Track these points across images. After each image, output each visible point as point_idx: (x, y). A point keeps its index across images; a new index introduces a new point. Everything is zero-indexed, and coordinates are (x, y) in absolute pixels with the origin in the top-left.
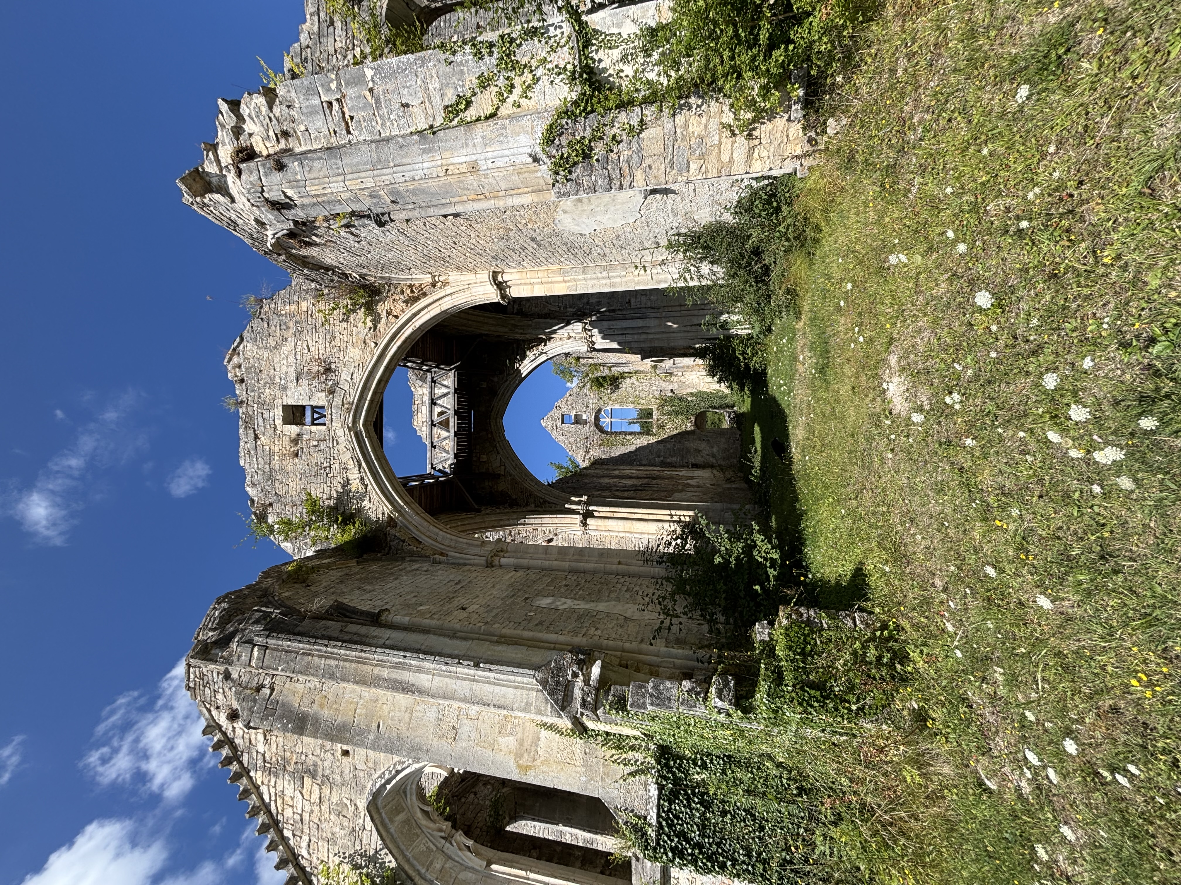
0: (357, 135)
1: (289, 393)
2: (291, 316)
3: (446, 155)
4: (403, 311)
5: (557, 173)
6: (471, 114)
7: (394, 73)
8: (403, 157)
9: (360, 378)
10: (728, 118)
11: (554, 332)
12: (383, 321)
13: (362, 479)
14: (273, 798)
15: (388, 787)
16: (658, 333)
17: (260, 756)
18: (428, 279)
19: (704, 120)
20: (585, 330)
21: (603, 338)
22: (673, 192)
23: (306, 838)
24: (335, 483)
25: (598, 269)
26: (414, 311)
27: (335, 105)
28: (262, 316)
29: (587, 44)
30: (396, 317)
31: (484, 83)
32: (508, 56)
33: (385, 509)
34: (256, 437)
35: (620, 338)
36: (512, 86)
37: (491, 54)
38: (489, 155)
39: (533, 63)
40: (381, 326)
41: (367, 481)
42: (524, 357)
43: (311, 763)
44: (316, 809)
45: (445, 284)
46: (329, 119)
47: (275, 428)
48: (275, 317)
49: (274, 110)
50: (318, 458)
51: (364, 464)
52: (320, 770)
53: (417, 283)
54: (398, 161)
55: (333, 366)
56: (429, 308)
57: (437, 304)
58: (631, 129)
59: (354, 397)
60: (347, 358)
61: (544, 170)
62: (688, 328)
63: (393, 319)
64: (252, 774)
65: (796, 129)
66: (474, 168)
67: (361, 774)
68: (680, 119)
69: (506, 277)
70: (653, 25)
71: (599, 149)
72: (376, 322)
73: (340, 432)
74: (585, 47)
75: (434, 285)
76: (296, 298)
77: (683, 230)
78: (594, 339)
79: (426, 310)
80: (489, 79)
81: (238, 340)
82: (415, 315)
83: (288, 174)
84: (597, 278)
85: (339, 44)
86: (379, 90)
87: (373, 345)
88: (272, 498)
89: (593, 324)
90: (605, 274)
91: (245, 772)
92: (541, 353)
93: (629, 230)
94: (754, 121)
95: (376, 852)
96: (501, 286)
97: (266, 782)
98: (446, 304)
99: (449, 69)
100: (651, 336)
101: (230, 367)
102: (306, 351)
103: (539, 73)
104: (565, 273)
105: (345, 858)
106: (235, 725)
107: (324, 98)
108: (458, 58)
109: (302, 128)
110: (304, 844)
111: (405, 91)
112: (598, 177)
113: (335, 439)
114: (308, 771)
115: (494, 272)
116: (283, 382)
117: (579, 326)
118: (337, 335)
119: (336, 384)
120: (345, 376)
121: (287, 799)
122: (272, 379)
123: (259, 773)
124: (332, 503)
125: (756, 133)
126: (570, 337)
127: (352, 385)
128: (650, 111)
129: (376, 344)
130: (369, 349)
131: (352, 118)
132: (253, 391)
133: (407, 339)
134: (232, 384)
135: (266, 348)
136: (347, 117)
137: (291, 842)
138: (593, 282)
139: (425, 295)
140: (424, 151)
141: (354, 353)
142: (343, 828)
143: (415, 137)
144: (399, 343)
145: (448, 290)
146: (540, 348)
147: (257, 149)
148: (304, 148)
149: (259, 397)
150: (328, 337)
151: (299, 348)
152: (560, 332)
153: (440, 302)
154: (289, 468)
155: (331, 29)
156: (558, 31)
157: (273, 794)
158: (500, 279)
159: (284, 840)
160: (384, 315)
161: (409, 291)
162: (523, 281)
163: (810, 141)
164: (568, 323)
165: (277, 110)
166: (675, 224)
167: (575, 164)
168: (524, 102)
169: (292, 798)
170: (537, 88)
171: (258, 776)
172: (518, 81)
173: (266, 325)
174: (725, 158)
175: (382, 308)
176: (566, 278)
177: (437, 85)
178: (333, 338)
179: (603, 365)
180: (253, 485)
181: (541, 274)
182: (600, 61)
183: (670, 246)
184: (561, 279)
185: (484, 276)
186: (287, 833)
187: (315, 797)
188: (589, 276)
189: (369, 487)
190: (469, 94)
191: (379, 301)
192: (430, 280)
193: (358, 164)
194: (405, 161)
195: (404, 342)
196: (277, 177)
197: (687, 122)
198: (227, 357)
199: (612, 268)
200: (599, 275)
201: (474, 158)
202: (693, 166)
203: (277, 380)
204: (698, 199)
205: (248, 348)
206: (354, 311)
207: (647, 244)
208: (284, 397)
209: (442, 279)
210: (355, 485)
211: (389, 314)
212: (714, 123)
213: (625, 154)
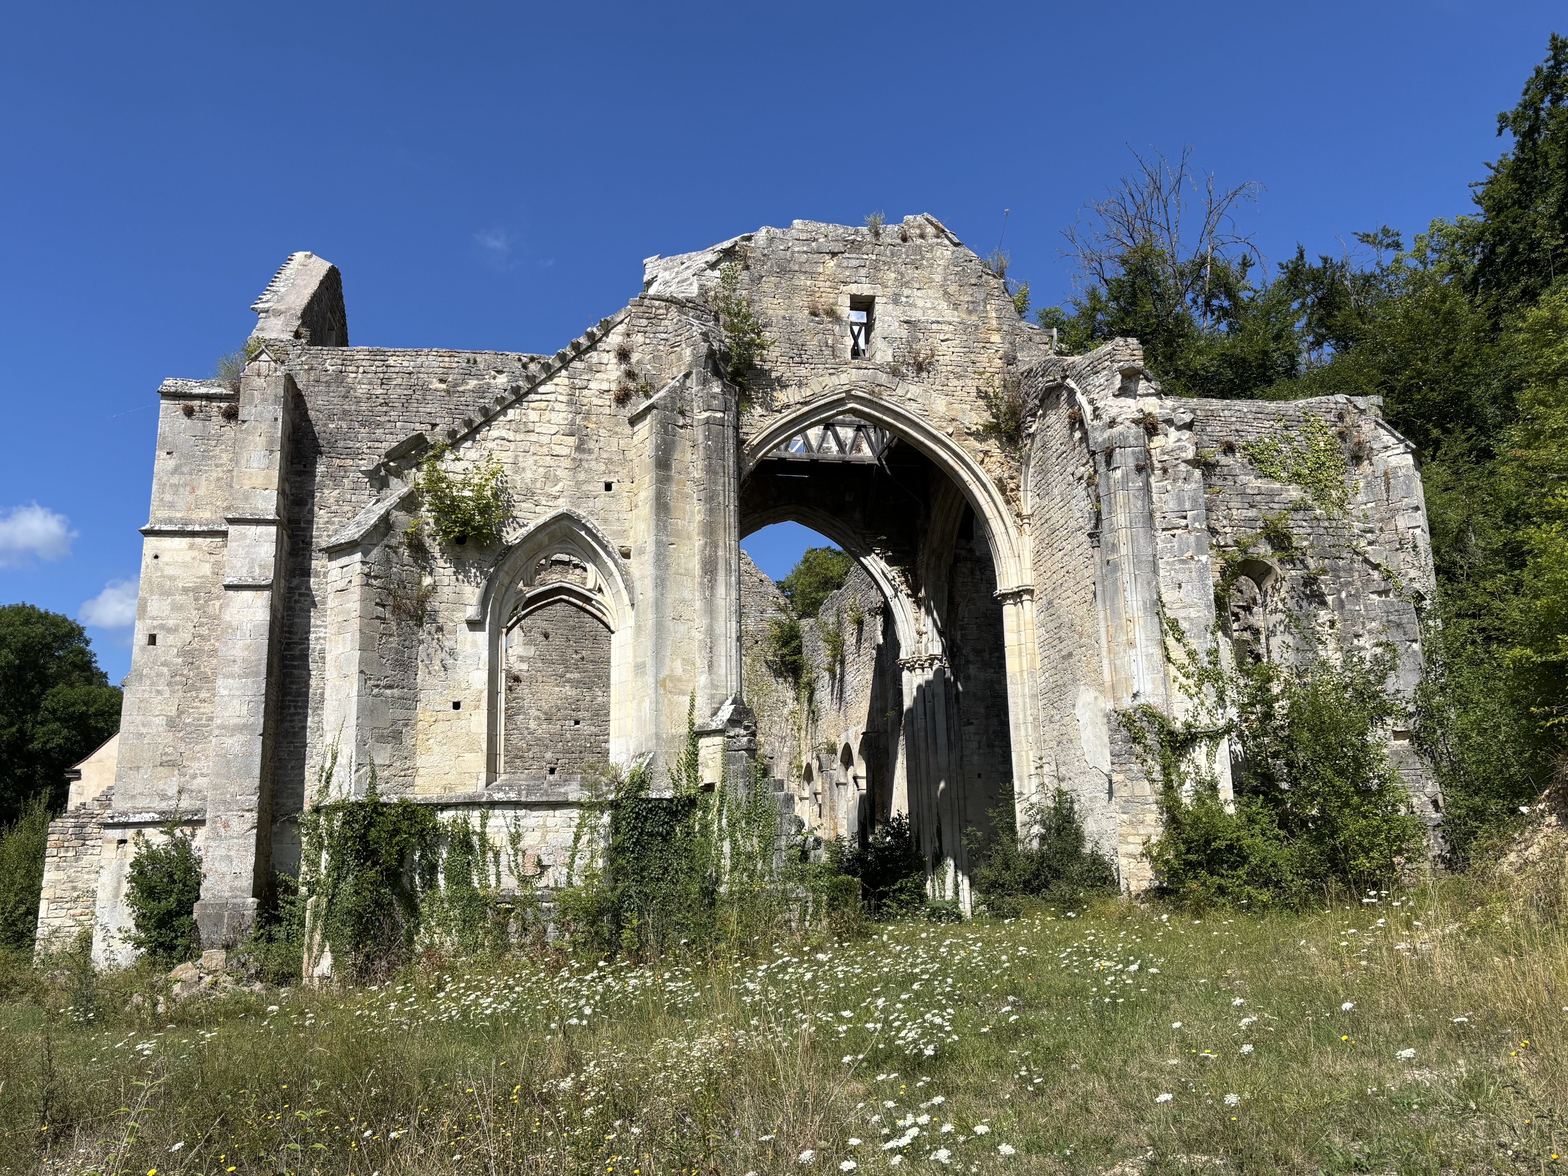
0: (1161, 536)
1: (890, 307)
2: (985, 319)
3: (1141, 622)
4: (988, 471)
5: (1124, 716)
6: (1171, 641)
7: (1202, 579)
8: (1142, 584)
9: (911, 410)
10: (1154, 840)
11: (929, 612)
12: (978, 445)
13: (788, 406)
14: (544, 397)
15: (583, 533)
16: (928, 766)
17: (585, 383)
18: (1026, 511)
19: (1153, 823)
20: (932, 659)
21: (919, 687)
22: (1110, 799)
23: (511, 435)
24: (782, 369)
25: (1035, 712)
26: (989, 486)
27: (1183, 522)
28: (985, 277)
29: (1211, 738)
30: (982, 462)
31: (1192, 654)
32: (1207, 677)
33: (753, 436)
34: (834, 254)
35: (921, 710)
36: (1188, 678)
37: (1210, 663)
38: (1139, 658)
39: (1202, 696)
40: (972, 442)
41: (785, 412)
42: (890, 562)
43: (592, 447)
44: (545, 450)
45: (1020, 528)
46: (1174, 515)
47: (845, 283)
48: (983, 296)
49: (1184, 464)
50: (813, 344)
51: (806, 409)
52: (586, 456)
53: (1021, 494)
54: (1139, 580)
55: (924, 374)
56: (991, 504)
57: (997, 514)
58: (1150, 773)
59: (888, 401)
60: (934, 394)
61: (1127, 703)
62: (935, 811)
63: (979, 459)
64: (564, 373)
65: (1145, 885)
66: (1131, 644)
67: (591, 504)
68: (1154, 807)
69: (1027, 604)
70: (1219, 786)
71: (1138, 749)
72: (976, 435)
73: (844, 378)
74: (1208, 736)
75: (1019, 515)
76: (1005, 328)
77: (1076, 807)
78: (919, 671)
79: (989, 500)
80: (1194, 659)
81: (956, 240)
82: (984, 486)
83: (1133, 475)
84: (1025, 710)
85: (1235, 512)
86: (1192, 565)
87: (950, 430)
88: (756, 269)
89: (939, 673)
90: (1030, 719)
91: (566, 363)
92: (896, 590)
93: (1078, 753)
94: (1151, 857)
95: (514, 518)
96: (1017, 595)
97: (559, 389)
98: (996, 525)
99: (1202, 627)
100: (923, 756)
101: (920, 219)
102: (942, 337)
103: (1195, 699)
104: (1032, 674)
105: (501, 482)
106: (612, 355)
107: (1189, 514)
108: (1209, 636)
109: (1169, 488)
110: (504, 433)
111: (1190, 588)
112: (1120, 746)
113: (836, 370)
114: (582, 442)
115: (1033, 591)
116: (904, 299)
117: (936, 648)
118: (961, 383)
119: (903, 377)
120: (914, 390)
121: (547, 415)
122: (906, 284)
123: (566, 381)
124: (757, 361)
125: (1144, 859)
126: (920, 634)
127: (904, 399)
128: (1159, 786)
129: (951, 435)
130: (944, 424)
131: (1174, 536)
132: (892, 254)
133: (956, 473)
134: (898, 220)
135: (945, 280)
136: (1175, 531)
137: (502, 418)
138: (1021, 704)
139: (1008, 502)
140: (1145, 603)
141: (940, 405)
142: (534, 481)
143: (1155, 597)
144: (951, 462)
145: (1013, 531)
146: (903, 587)
147: (1155, 438)
148: (1154, 485)
149: (885, 263)
150: (959, 370)
151: (945, 327)
152: (929, 621)
153: (998, 518)
154: (796, 300)
155: (1246, 505)
156: (1220, 716)
157: (548, 397)
158: (1025, 597)
159: (504, 411)
160: (984, 447)
161: (1012, 486)
162: (1022, 622)
163: (1139, 895)
164: (941, 633)
165: (1183, 467)
166: (1082, 799)
167: (1130, 731)
168: (1177, 685)
169: (549, 422)
170: (1186, 697)
171: (562, 378)
172: (1191, 682)
173: (973, 281)
174: (1130, 839)
175: (992, 445)
176: (1025, 674)
177: (1192, 615)
178: (959, 377)
179: (839, 658)
180: (771, 240)
181: (1030, 645)
182: (1200, 747)
183: (1060, 793)
184: (1025, 668)
185: (1028, 579)
186: (511, 413)
187: (558, 450)
188: (1028, 700)
189: (780, 416)
190: (1186, 642)
191: (1001, 442)
192: (1024, 513)
193: (1139, 543)
194: (1139, 585)
195: (952, 468)
196: (1131, 463)
197: (1153, 812)
198: (934, 220)
199: (1036, 728)
200: (1029, 712)
201: (1138, 645)
202: (1125, 817)
203: (906, 292)
204: (1104, 821)
205: (944, 253)
206: (989, 407)
207: (1062, 769)
208: (884, 300)
209: (1026, 526)
210: (781, 397)
211: (986, 453)
212: (1151, 830)
213: (1135, 768)
